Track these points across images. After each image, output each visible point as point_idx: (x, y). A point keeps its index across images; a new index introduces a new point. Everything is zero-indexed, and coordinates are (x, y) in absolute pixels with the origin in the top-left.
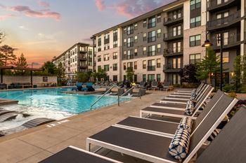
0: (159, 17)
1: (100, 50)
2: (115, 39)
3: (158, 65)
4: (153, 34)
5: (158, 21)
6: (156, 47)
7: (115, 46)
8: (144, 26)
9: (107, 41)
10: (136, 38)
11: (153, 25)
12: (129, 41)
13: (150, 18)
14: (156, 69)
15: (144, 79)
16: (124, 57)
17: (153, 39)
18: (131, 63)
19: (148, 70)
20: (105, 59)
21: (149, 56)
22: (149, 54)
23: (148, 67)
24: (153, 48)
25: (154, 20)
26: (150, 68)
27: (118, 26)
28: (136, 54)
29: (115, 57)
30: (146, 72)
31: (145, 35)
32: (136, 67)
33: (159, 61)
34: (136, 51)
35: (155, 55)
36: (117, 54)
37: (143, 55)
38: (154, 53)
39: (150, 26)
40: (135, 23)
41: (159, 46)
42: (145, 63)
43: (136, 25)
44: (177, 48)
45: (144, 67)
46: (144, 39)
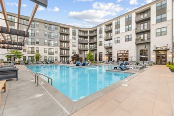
0: (56, 27)
4: (53, 34)
5: (56, 29)
6: (54, 42)
8: (46, 27)
10: (38, 32)
11: (52, 29)
12: (30, 32)
13: (50, 25)
14: (55, 54)
17: (52, 37)
18: (33, 48)
19: (49, 54)
21: (49, 46)
22: (49, 45)
23: (49, 52)
24: (52, 42)
25: (52, 27)
28: (38, 43)
30: (47, 55)
31: (46, 33)
32: (38, 51)
33: (56, 50)
34: (38, 40)
37: (45, 44)
38: (53, 45)
39: (50, 29)
41: (56, 42)
42: (46, 50)
43: (38, 23)
44: (64, 45)
45: (45, 52)
46: (46, 35)
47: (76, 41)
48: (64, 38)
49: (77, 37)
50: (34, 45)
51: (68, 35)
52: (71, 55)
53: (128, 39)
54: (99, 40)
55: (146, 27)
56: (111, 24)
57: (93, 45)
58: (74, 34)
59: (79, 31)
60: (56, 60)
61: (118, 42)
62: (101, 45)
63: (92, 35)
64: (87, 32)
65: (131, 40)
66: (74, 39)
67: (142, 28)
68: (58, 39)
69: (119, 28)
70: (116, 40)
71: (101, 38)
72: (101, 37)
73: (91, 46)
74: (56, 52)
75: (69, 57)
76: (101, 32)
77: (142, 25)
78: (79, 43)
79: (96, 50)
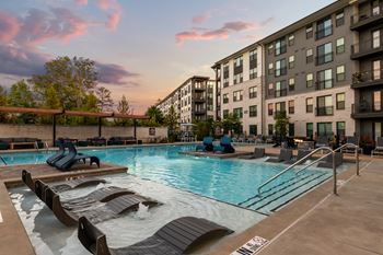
0: (339, 16)
1: (226, 85)
2: (253, 64)
3: (340, 106)
4: (328, 48)
5: (339, 23)
6: (334, 72)
7: (253, 76)
8: (308, 36)
9: (238, 70)
10: (292, 59)
11: (327, 32)
12: (278, 66)
13: (321, 21)
14: (336, 112)
15: (309, 132)
16: (269, 94)
17: (328, 58)
18: (283, 104)
19: (318, 115)
20: (235, 99)
21: (318, 88)
22: (319, 85)
23: (318, 109)
24: (328, 75)
25: (328, 24)
26: (321, 111)
27: (258, 43)
28: (292, 87)
29: (253, 95)
30: (312, 118)
31: (310, 53)
32: (292, 110)
33: (341, 98)
34: (292, 82)
35: (333, 86)
36: (256, 90)
37: (307, 87)
38: (329, 84)
39: (320, 35)
40: (290, 35)
41: (341, 70)
42: (310, 102)
43: (292, 37)
45: (308, 109)
46: (308, 59)
50: (286, 95)
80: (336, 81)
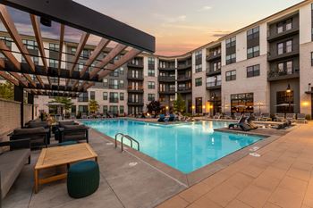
6: (119, 82)
14: (120, 101)
15: (105, 110)
17: (116, 74)
19: (110, 102)
21: (110, 88)
22: (111, 86)
23: (110, 98)
24: (116, 82)
26: (112, 100)
30: (107, 103)
33: (122, 95)
35: (118, 89)
37: (104, 86)
38: (116, 87)
42: (105, 94)
44: (135, 86)
45: (105, 98)
47: (155, 80)
48: (135, 74)
49: (156, 72)
51: (141, 69)
52: (146, 102)
53: (253, 73)
54: (195, 76)
55: (289, 50)
56: (218, 47)
57: (184, 85)
58: (151, 66)
59: (160, 61)
60: (122, 111)
61: (231, 78)
62: (199, 83)
63: (183, 67)
64: (174, 62)
65: (259, 75)
66: (151, 75)
67: (281, 52)
68: (125, 76)
69: (235, 52)
70: (229, 74)
71: (200, 72)
72: (199, 70)
73: (180, 86)
74: (122, 99)
75: (142, 106)
76: (199, 61)
77: (281, 46)
78: (160, 82)
79: (191, 93)
80: (120, 87)
